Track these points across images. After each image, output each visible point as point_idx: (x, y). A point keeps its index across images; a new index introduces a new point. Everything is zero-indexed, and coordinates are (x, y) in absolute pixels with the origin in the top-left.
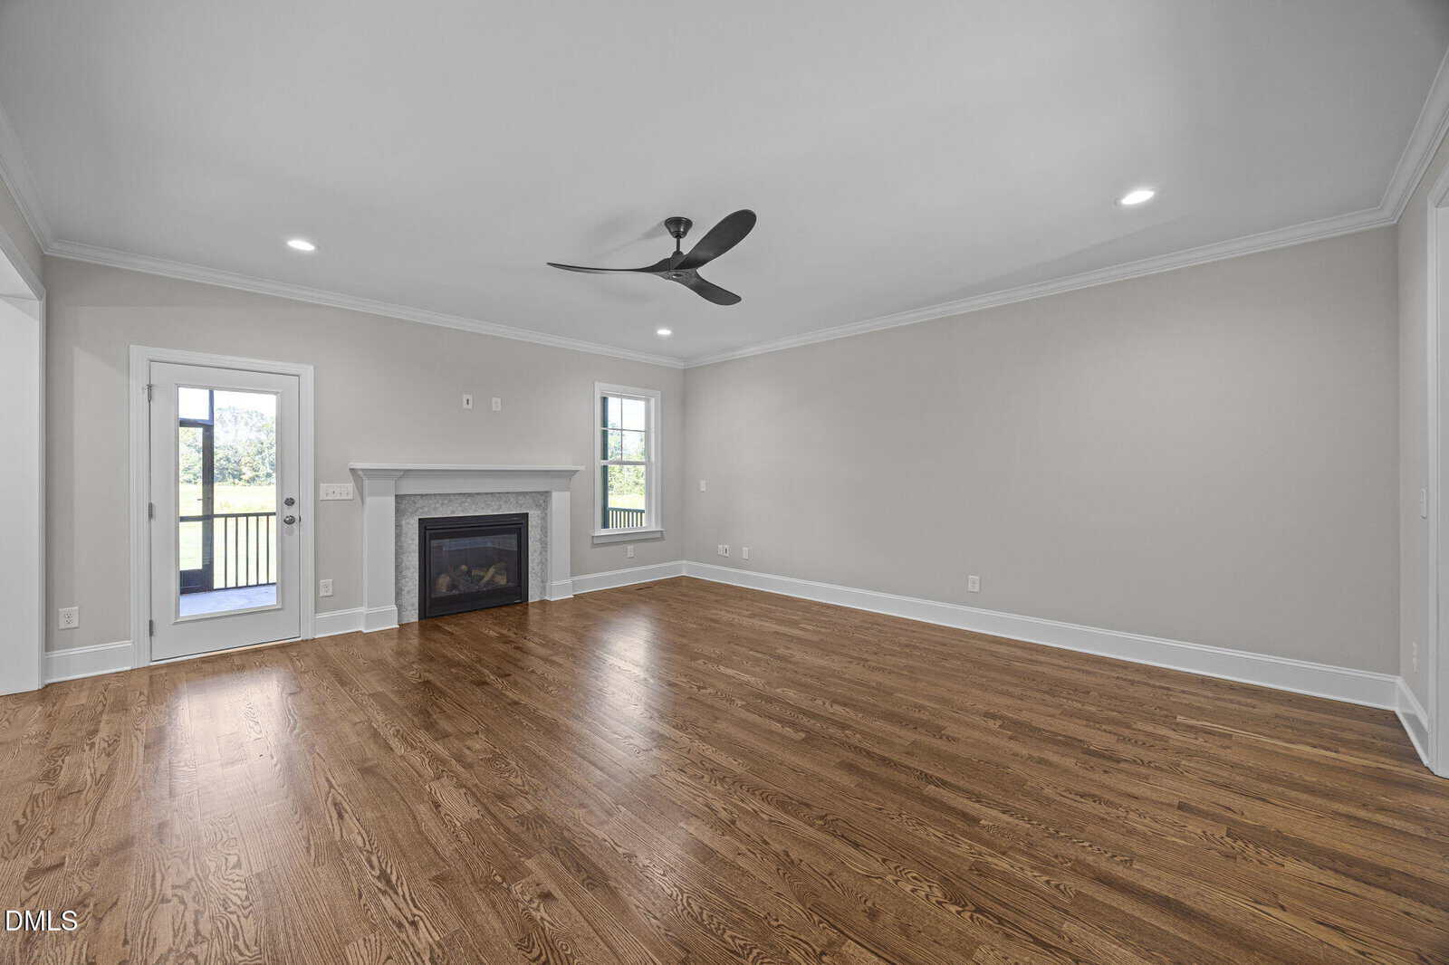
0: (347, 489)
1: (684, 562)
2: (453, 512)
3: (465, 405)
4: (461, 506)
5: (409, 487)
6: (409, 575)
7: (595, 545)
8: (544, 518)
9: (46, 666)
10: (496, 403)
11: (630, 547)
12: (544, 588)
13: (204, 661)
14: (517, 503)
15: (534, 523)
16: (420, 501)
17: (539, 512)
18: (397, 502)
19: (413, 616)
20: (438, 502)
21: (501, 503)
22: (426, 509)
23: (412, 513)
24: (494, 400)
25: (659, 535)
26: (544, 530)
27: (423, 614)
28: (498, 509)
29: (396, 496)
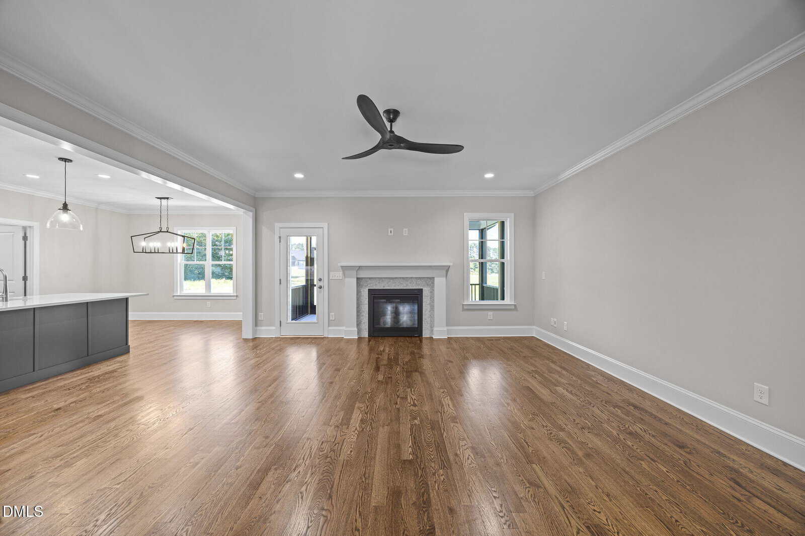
0: (339, 275)
1: (534, 327)
2: (384, 287)
3: (389, 234)
4: (388, 284)
5: (363, 274)
6: (365, 315)
7: (464, 310)
8: (432, 292)
9: (255, 332)
10: (405, 232)
11: (490, 313)
12: (432, 331)
13: (292, 339)
14: (416, 284)
15: (426, 294)
16: (369, 281)
17: (429, 288)
18: (357, 280)
19: (365, 334)
20: (377, 282)
21: (408, 283)
22: (371, 285)
23: (365, 286)
24: (404, 229)
25: (513, 307)
26: (432, 298)
27: (371, 335)
28: (406, 286)
29: (357, 278)
